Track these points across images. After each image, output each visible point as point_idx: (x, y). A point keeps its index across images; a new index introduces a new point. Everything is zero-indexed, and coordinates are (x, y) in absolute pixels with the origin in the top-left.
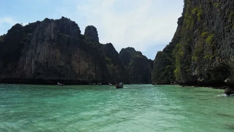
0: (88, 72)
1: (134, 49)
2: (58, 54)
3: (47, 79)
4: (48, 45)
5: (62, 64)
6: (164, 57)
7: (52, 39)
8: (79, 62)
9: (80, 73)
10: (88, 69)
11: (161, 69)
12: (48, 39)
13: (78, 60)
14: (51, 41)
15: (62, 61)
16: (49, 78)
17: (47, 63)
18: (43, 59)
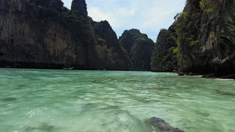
0: (66, 54)
1: (139, 31)
2: (27, 30)
3: (12, 61)
4: (13, 17)
5: (32, 42)
6: (168, 36)
7: (19, 10)
8: (54, 40)
9: (55, 54)
10: (67, 49)
11: (163, 52)
12: (14, 11)
13: (53, 37)
14: (17, 12)
15: (31, 39)
16: (15, 60)
17: (12, 41)
18: (7, 35)
